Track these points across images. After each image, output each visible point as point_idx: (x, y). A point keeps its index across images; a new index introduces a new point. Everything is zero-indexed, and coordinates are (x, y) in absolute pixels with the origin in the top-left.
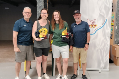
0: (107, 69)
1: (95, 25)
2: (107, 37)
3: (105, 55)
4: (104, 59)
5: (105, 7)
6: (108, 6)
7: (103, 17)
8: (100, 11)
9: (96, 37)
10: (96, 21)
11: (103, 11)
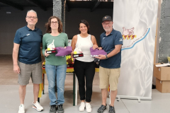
0: (150, 97)
1: (133, 36)
2: (150, 53)
3: (146, 78)
4: (146, 83)
5: (148, 11)
6: (152, 10)
7: (145, 24)
8: (141, 17)
9: (135, 52)
10: (135, 31)
11: (145, 16)
